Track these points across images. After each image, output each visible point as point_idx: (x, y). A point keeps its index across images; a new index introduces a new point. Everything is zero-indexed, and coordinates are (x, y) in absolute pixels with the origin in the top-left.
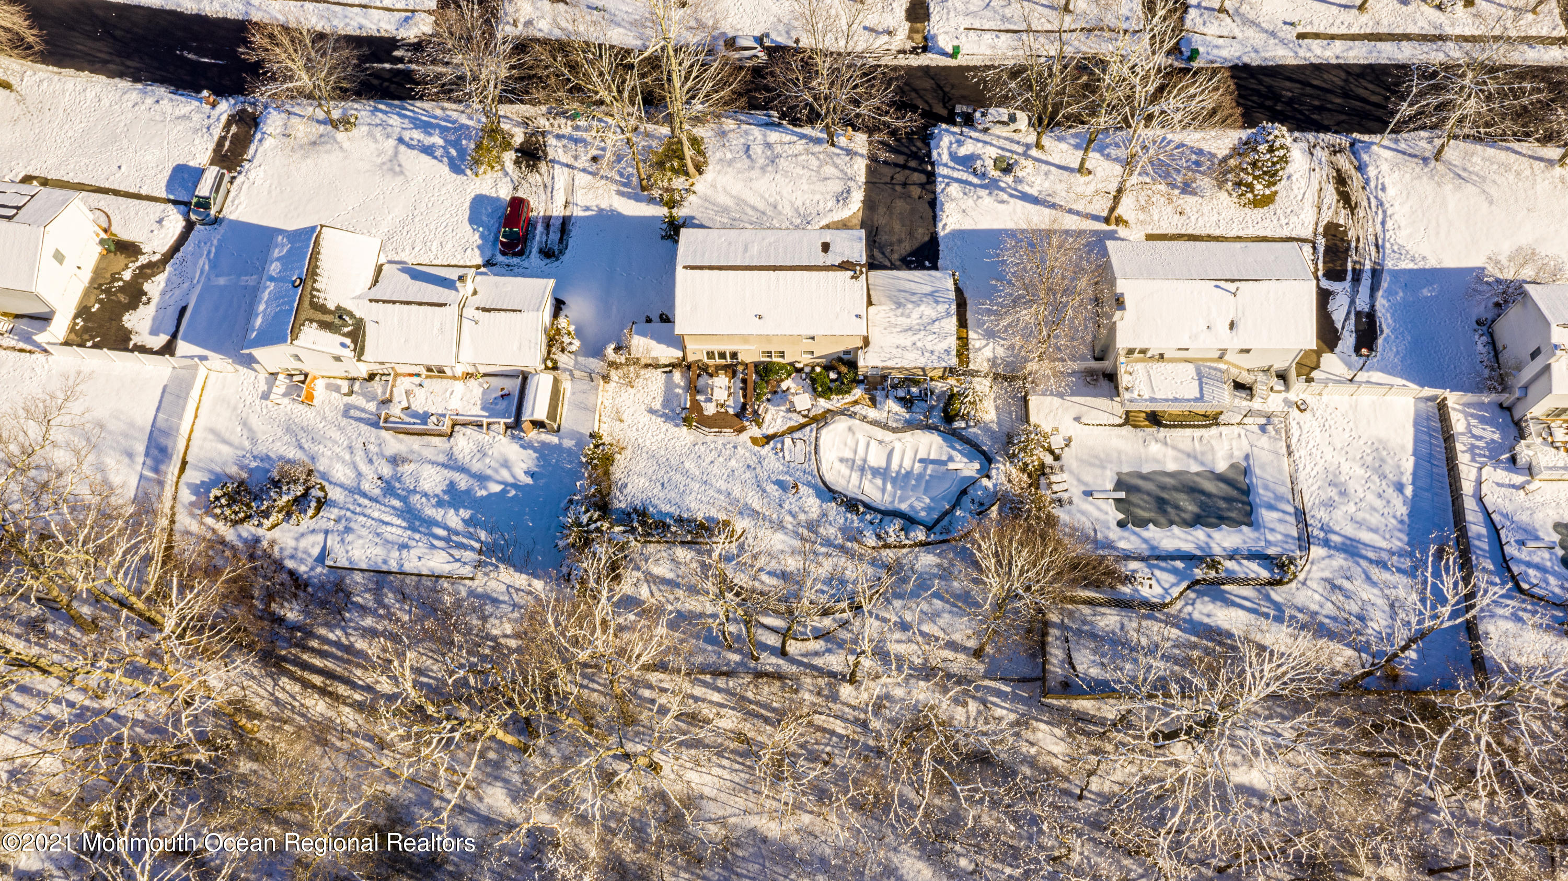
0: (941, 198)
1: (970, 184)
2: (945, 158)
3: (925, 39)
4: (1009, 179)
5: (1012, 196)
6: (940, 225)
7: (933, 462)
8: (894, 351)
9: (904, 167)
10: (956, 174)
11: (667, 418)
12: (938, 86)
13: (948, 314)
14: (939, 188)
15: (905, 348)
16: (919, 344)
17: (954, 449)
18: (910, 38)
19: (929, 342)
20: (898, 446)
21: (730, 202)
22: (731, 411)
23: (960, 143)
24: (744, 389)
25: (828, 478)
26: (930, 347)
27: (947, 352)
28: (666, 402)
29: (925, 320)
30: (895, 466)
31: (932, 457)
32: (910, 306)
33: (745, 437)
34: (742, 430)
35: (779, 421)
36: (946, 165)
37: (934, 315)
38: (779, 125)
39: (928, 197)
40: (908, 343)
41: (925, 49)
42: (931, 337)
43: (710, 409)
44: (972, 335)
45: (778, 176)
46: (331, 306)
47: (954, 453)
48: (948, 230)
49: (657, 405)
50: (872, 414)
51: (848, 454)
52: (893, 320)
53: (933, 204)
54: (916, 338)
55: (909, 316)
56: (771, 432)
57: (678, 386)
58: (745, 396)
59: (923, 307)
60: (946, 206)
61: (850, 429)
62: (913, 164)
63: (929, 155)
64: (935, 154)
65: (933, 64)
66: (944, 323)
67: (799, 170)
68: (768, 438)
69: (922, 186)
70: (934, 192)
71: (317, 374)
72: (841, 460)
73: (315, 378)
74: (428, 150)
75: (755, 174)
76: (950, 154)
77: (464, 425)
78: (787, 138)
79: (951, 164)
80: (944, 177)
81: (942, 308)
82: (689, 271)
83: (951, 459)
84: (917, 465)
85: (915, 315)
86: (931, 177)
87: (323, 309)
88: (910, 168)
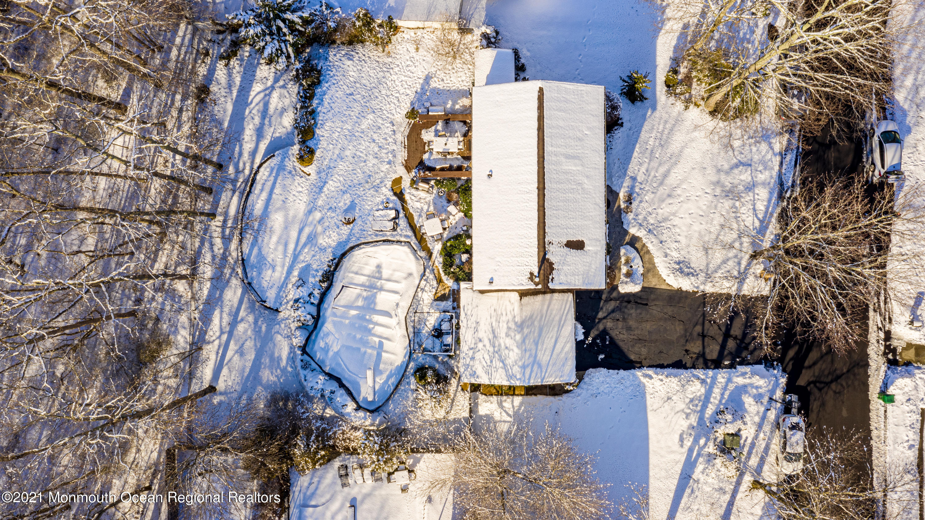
0: (685, 374)
1: (704, 407)
2: (740, 381)
3: (908, 364)
4: (711, 449)
5: (691, 450)
6: (650, 372)
7: (379, 356)
8: (473, 319)
9: (727, 335)
10: (717, 391)
11: (421, 95)
12: (839, 377)
13: (510, 377)
14: (700, 373)
15: (476, 330)
16: (480, 345)
17: (389, 377)
18: (909, 346)
19: (483, 356)
20: (392, 322)
21: (675, 145)
22: (426, 156)
23: (758, 398)
24: (451, 168)
25: (357, 253)
26: (478, 356)
27: (474, 374)
28: (437, 92)
29: (505, 352)
30: (377, 318)
31: (384, 354)
32: (518, 337)
33: (401, 171)
34: (408, 169)
35: (418, 205)
36: (729, 380)
37: (509, 362)
38: (780, 198)
39: (687, 360)
40: (481, 334)
41: (893, 363)
42: (487, 357)
43: (427, 135)
44: (517, 400)
45: (710, 197)
47: (384, 377)
48: (644, 380)
49: (434, 84)
50: (427, 297)
51: (386, 273)
52: (504, 318)
53: (679, 365)
54: (486, 342)
55: (507, 335)
56: (407, 197)
57: (455, 103)
58: (442, 169)
59: (516, 350)
60: (674, 380)
61: (410, 274)
62: (731, 344)
63: (743, 363)
64: (741, 369)
65: (871, 371)
66: (501, 372)
67: (718, 220)
68: (400, 195)
69: (702, 355)
70: (694, 367)
72: (379, 267)
75: (710, 171)
76: (745, 386)
78: (761, 207)
79: (731, 387)
80: (714, 379)
81: (516, 370)
82: (536, 95)
83: (377, 372)
84: (377, 340)
85: (509, 342)
86: (717, 364)
88: (725, 342)
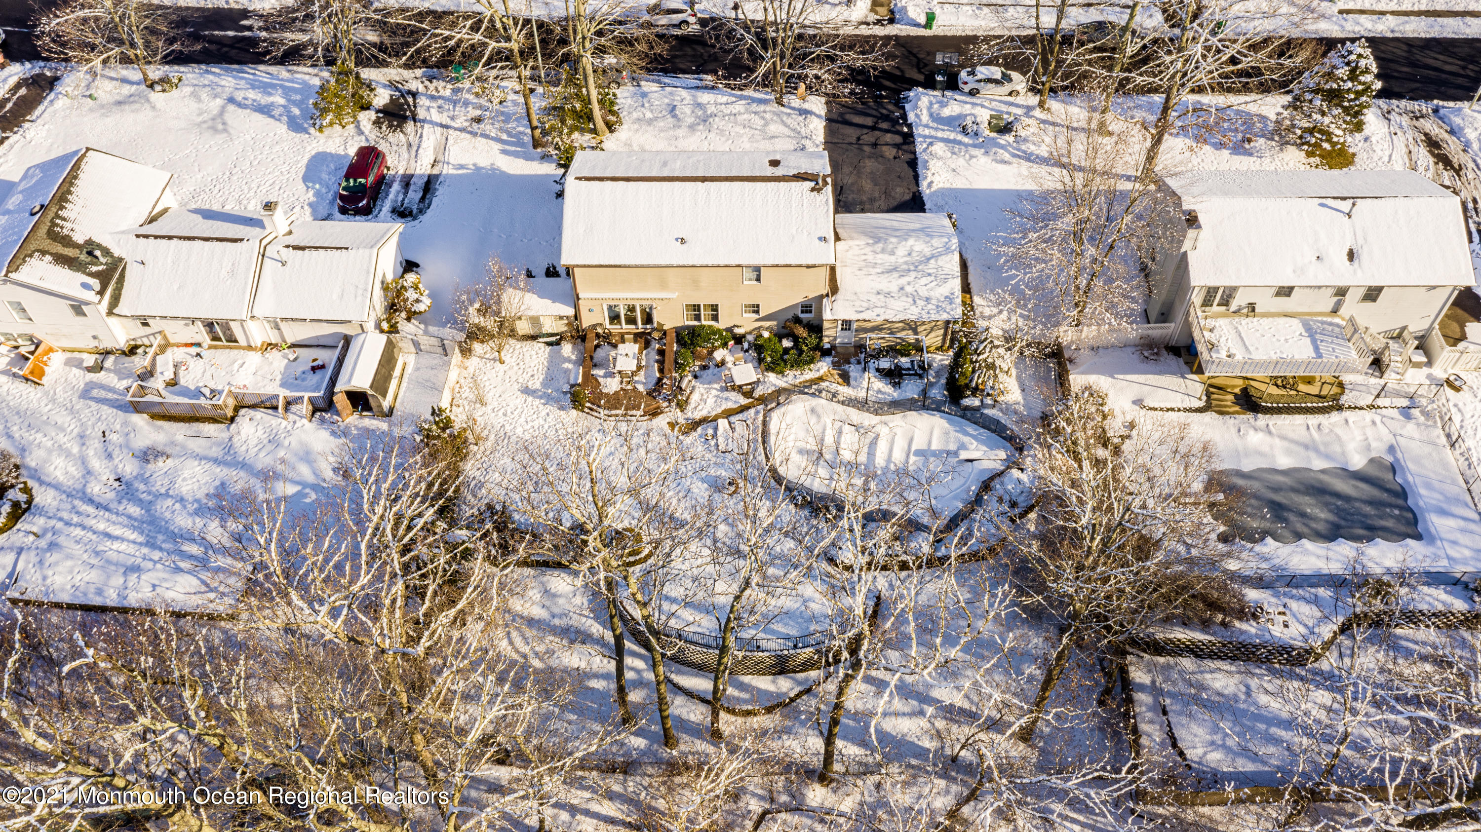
0: (922, 157)
1: (960, 143)
2: (925, 118)
3: (892, 12)
4: (1010, 138)
5: (1014, 156)
6: (924, 184)
7: (936, 454)
8: (874, 299)
9: (874, 128)
10: (940, 134)
11: (548, 399)
12: (910, 53)
13: (948, 250)
14: (920, 148)
15: (888, 294)
16: (909, 289)
17: (966, 434)
18: (872, 10)
19: (923, 286)
20: (884, 431)
22: (641, 388)
23: (943, 105)
24: (661, 363)
25: (782, 470)
26: (923, 292)
27: (949, 299)
28: (549, 380)
29: (915, 257)
30: (880, 460)
31: (934, 446)
32: (894, 240)
33: (661, 422)
34: (655, 413)
35: (711, 401)
36: (927, 126)
37: (927, 251)
38: (713, 88)
39: (906, 157)
40: (894, 288)
41: (892, 21)
42: (924, 281)
43: (611, 386)
44: (977, 300)
45: (711, 136)
46: (79, 238)
47: (966, 439)
48: (934, 188)
49: (536, 384)
50: (845, 391)
51: (812, 445)
52: (870, 257)
53: (913, 163)
54: (903, 281)
55: (892, 253)
56: (698, 415)
57: (568, 360)
58: (661, 371)
59: (911, 242)
60: (931, 164)
61: (813, 410)
62: (884, 125)
63: (904, 116)
64: (911, 117)
65: (903, 34)
66: (942, 261)
67: (739, 129)
68: (695, 425)
69: (897, 146)
70: (914, 153)
71: (55, 344)
72: (801, 452)
73: (51, 350)
74: (265, 110)
75: (679, 132)
76: (931, 115)
77: (253, 407)
78: (724, 99)
79: (933, 125)
80: (925, 137)
81: (937, 242)
82: (584, 183)
83: (963, 447)
84: (913, 459)
85: (901, 251)
86: (908, 138)
87: (67, 241)
88: (881, 130)
